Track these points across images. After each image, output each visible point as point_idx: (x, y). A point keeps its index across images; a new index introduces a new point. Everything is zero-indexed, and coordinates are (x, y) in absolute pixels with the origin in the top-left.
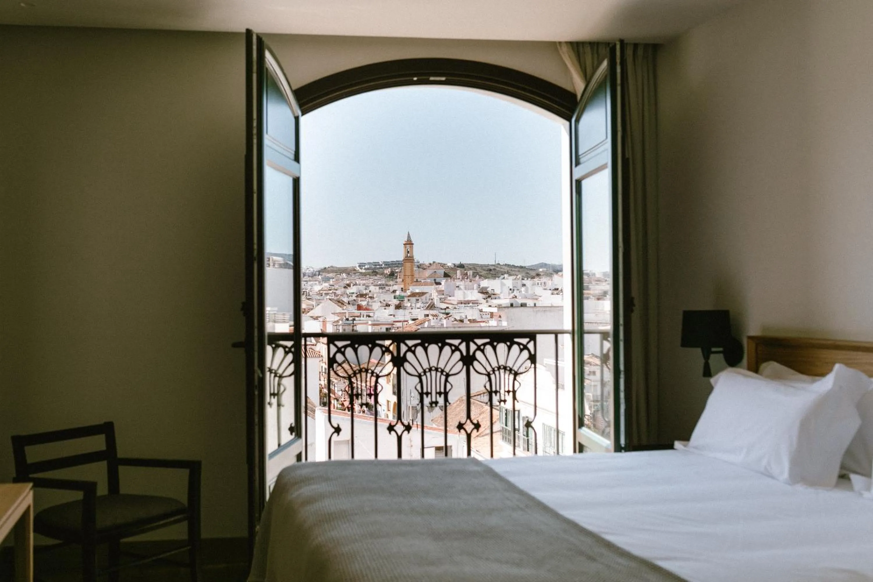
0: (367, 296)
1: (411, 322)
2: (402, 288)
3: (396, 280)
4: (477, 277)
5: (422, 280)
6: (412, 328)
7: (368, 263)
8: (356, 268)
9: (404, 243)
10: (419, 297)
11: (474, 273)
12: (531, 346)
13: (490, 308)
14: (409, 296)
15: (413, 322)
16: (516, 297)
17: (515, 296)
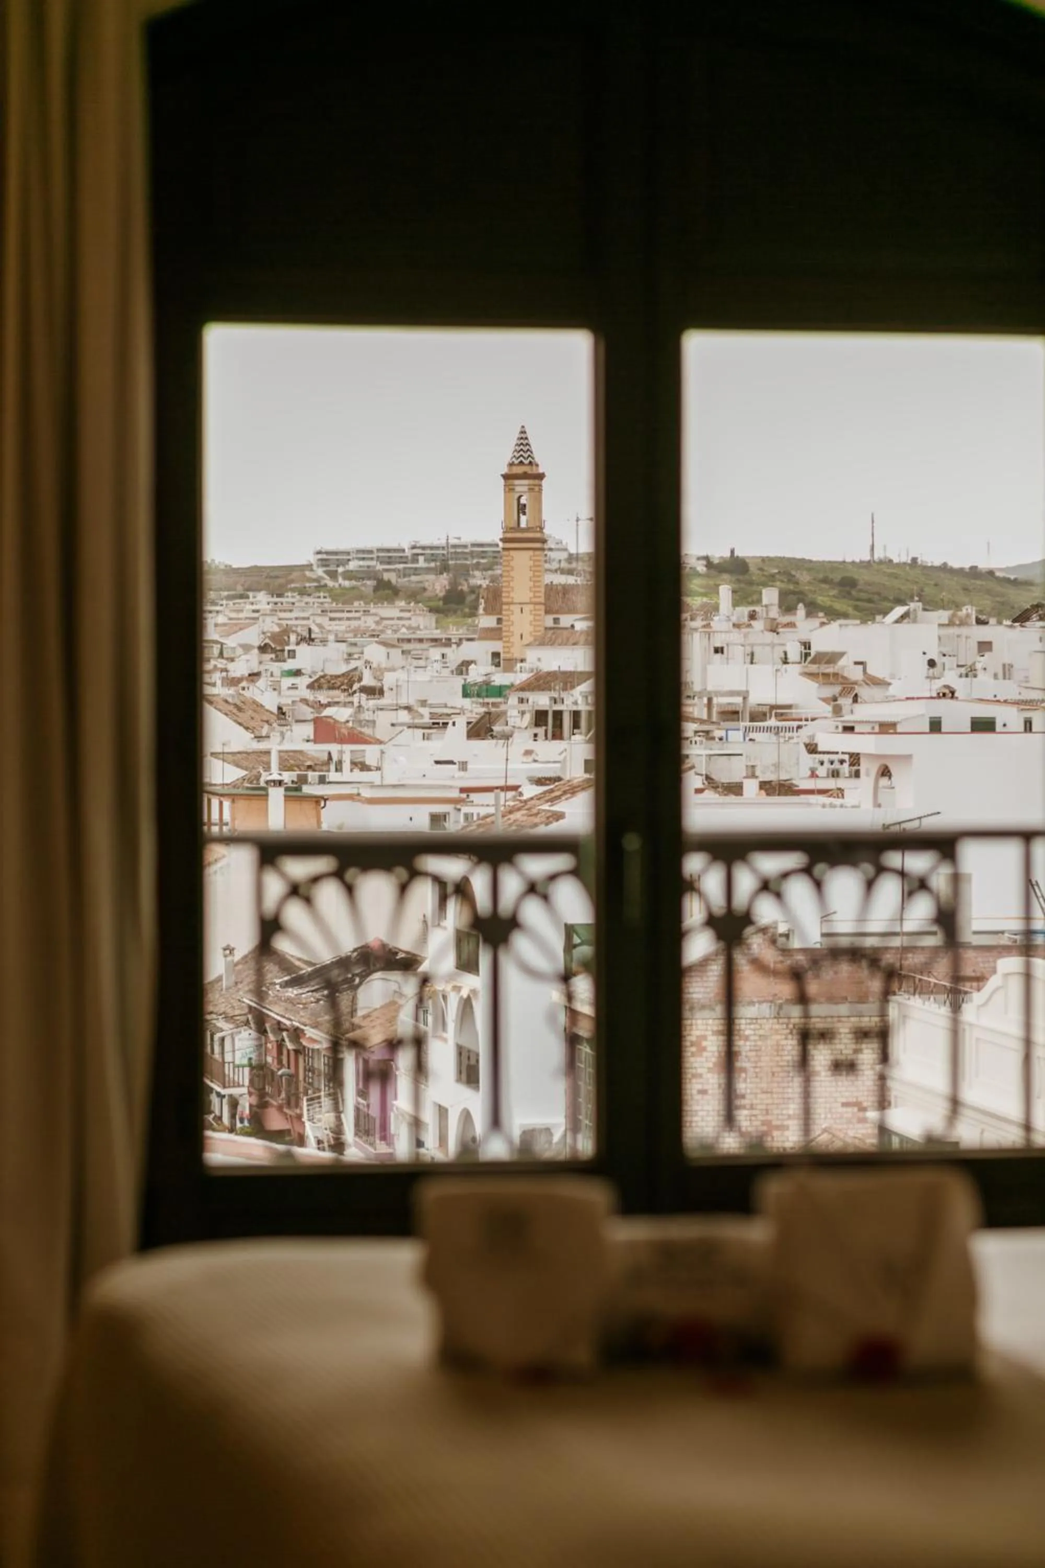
0: (356, 686)
1: (530, 791)
2: (496, 655)
3: (470, 620)
4: (801, 611)
5: (576, 620)
6: (536, 815)
7: (359, 551)
8: (312, 570)
9: (505, 470)
10: (565, 689)
11: (783, 595)
12: (940, 880)
13: (848, 736)
14: (524, 688)
15: (541, 789)
16: (953, 693)
17: (947, 691)
